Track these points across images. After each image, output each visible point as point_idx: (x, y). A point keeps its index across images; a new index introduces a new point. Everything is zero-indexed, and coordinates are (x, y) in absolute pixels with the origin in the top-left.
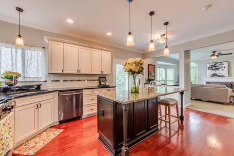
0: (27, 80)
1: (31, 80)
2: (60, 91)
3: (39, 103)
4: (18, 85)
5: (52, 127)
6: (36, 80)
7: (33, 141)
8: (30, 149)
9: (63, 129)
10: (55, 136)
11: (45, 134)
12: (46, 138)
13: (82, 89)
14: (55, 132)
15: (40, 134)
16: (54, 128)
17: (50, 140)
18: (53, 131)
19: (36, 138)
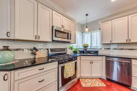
0: (92, 48)
1: (93, 48)
2: (107, 56)
3: (92, 61)
4: (88, 50)
5: (100, 79)
6: (96, 48)
7: (88, 80)
8: (84, 83)
9: (106, 85)
10: (98, 86)
11: (95, 80)
12: (93, 83)
13: (131, 59)
14: (100, 84)
15: (93, 78)
16: (101, 80)
17: (94, 86)
18: (99, 82)
19: (90, 79)
